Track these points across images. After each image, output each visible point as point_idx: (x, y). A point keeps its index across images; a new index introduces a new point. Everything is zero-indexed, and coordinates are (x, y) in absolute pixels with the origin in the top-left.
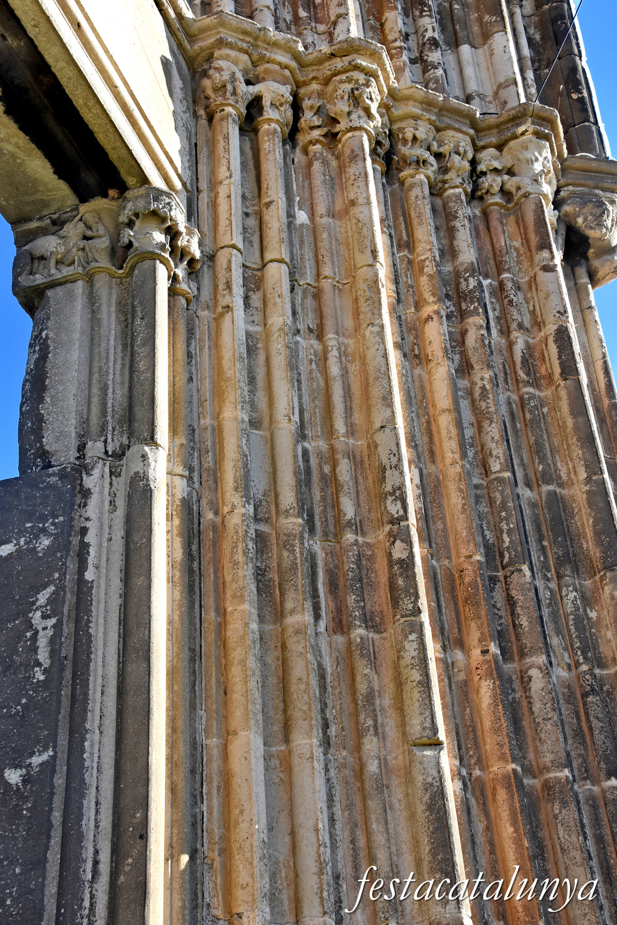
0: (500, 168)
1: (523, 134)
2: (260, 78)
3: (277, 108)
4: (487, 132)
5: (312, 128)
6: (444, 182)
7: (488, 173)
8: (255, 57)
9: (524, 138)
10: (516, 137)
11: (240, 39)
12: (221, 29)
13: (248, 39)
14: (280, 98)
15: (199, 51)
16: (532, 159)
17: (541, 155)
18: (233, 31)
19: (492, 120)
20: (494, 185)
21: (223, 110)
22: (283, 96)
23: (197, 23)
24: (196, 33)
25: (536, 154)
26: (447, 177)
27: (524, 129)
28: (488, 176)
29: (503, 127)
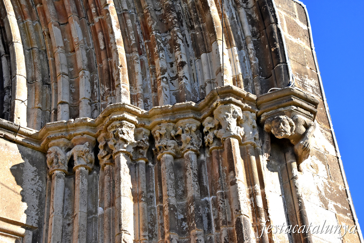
0: (213, 127)
1: (217, 105)
2: (74, 145)
3: (82, 157)
4: (204, 109)
5: (103, 158)
6: (182, 150)
7: (209, 131)
8: (68, 137)
9: (218, 107)
10: (215, 108)
11: (59, 132)
12: (49, 132)
13: (63, 130)
14: (81, 152)
15: (43, 146)
16: (224, 117)
17: (230, 112)
18: (55, 130)
19: (202, 103)
20: (210, 139)
21: (54, 173)
22: (82, 151)
23: (40, 133)
24: (41, 137)
25: (227, 113)
26: (182, 147)
27: (216, 103)
28: (210, 133)
29: (209, 104)
